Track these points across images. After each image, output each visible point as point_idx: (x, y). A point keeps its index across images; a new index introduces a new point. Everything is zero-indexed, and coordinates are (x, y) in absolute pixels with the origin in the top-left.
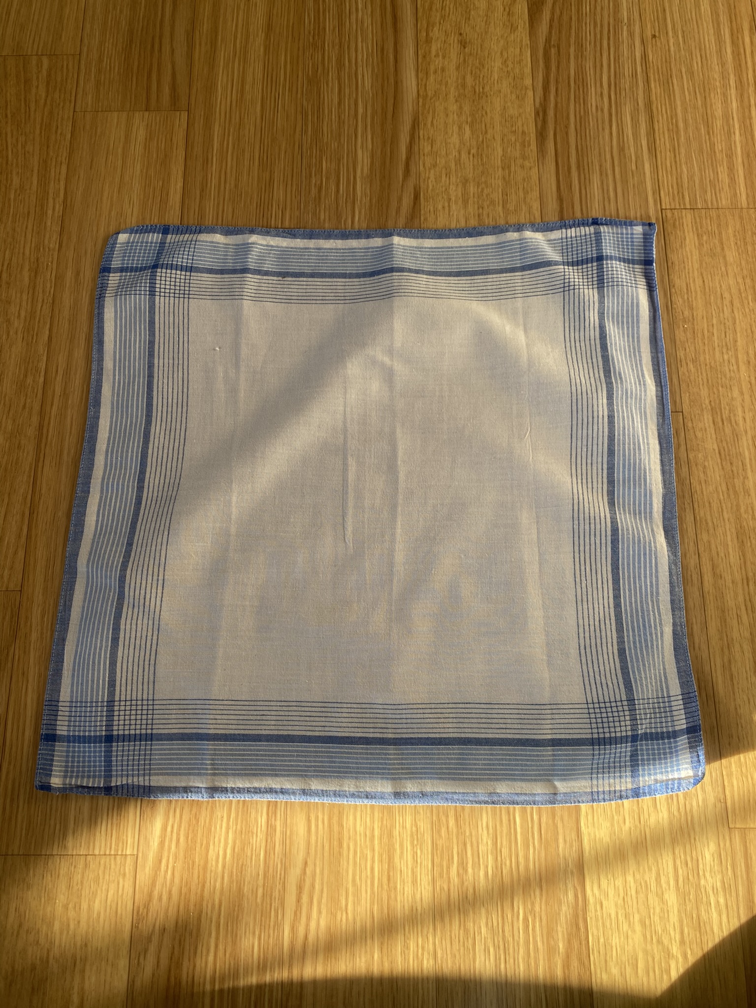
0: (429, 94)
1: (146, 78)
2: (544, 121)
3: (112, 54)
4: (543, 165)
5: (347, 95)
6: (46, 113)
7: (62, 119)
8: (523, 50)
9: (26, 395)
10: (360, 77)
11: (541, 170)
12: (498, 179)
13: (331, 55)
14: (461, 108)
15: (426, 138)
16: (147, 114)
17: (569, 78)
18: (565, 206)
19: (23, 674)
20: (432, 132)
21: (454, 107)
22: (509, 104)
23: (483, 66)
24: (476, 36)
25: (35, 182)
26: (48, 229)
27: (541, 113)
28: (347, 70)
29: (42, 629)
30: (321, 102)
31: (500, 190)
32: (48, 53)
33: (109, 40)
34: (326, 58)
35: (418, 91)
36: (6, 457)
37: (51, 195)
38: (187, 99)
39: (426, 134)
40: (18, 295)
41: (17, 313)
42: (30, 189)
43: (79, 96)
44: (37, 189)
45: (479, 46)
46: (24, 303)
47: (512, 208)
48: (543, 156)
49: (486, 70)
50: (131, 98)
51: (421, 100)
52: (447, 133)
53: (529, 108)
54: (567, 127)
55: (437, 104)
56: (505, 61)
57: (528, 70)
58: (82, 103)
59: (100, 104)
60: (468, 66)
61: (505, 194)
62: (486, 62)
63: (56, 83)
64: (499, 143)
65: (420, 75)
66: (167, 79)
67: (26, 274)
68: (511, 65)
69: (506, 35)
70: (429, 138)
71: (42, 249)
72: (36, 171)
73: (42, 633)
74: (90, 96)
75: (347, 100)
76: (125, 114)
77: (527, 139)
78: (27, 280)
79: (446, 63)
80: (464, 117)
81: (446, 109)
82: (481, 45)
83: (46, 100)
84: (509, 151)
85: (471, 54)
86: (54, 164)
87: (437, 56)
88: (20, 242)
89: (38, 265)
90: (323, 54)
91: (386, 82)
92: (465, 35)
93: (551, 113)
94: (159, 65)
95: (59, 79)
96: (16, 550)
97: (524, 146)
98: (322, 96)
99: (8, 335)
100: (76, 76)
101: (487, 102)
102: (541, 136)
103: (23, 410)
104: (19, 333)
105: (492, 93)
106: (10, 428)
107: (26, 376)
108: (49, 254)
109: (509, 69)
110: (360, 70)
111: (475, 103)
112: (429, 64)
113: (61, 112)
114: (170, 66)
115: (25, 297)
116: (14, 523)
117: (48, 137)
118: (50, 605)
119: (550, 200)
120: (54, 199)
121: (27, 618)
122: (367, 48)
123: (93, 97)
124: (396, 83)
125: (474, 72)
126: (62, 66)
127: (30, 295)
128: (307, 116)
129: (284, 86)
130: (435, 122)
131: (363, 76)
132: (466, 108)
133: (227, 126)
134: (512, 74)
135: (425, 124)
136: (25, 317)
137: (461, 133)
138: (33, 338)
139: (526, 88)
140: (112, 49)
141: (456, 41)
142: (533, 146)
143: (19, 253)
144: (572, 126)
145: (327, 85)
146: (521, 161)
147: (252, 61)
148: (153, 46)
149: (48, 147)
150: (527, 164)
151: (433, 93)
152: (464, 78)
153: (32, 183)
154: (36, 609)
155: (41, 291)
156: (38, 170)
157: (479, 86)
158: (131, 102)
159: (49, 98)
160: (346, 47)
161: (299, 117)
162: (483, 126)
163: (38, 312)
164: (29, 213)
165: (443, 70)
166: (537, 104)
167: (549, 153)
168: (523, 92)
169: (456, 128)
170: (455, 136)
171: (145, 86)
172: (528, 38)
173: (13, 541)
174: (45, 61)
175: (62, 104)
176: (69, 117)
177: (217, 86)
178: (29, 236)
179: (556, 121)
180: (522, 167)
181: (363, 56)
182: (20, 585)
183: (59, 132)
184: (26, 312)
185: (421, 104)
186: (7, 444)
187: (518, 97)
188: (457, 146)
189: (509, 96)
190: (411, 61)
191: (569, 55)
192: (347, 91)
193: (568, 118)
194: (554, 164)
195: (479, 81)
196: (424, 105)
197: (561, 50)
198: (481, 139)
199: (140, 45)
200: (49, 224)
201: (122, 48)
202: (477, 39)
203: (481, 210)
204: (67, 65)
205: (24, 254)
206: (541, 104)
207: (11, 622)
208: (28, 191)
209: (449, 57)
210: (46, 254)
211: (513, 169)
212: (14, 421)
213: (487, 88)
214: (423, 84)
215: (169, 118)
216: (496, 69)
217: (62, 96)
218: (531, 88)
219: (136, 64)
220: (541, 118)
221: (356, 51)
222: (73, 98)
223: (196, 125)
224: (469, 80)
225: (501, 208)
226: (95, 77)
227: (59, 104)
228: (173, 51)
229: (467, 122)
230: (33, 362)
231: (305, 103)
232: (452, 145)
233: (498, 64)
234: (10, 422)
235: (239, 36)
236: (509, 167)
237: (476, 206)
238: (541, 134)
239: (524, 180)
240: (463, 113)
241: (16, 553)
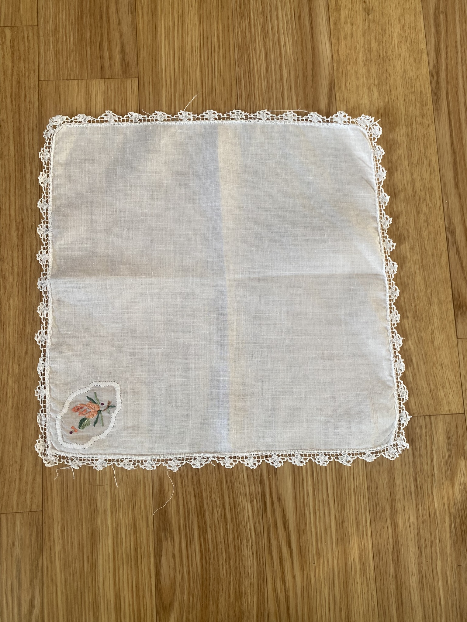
0: (342, 58)
1: (98, 47)
2: (438, 82)
3: (66, 25)
4: (439, 123)
5: (272, 60)
6: (14, 83)
7: (29, 88)
8: (417, 16)
9: (27, 342)
10: (282, 43)
11: (437, 127)
12: (403, 136)
13: (256, 23)
14: (369, 71)
15: (341, 99)
16: (102, 81)
17: (456, 42)
18: (458, 159)
19: (52, 580)
20: (346, 94)
21: (363, 71)
22: (408, 67)
23: (385, 31)
24: (377, 4)
25: (12, 148)
26: (29, 191)
27: (435, 74)
28: (271, 38)
29: (64, 542)
30: (251, 68)
31: (405, 146)
32: (9, 25)
33: (62, 11)
34: (253, 26)
35: (332, 56)
36: (16, 397)
37: (27, 160)
38: (136, 66)
39: (341, 97)
40: (10, 253)
41: (10, 269)
42: (8, 154)
43: (42, 66)
44: (15, 154)
45: (381, 13)
46: (15, 260)
47: (415, 162)
48: (438, 114)
49: (387, 35)
50: (87, 67)
51: (335, 65)
52: (359, 95)
53: (425, 71)
54: (456, 87)
55: (349, 68)
56: (403, 27)
57: (422, 35)
58: (45, 72)
59: (61, 73)
60: (372, 32)
61: (409, 149)
62: (387, 28)
63: (20, 53)
64: (402, 102)
65: (333, 41)
66: (116, 49)
67: (14, 233)
68: (408, 31)
69: (402, 3)
70: (344, 99)
71: (25, 210)
72: (11, 138)
73: (64, 545)
74: (51, 66)
75: (273, 66)
76: (84, 82)
77: (425, 98)
78: (15, 239)
79: (354, 29)
80: (372, 80)
81: (356, 72)
82: (382, 12)
83: (13, 70)
84: (410, 111)
85: (374, 21)
86: (26, 130)
87: (346, 23)
88: (5, 204)
89: (23, 225)
90: (250, 22)
91: (305, 48)
92: (368, 2)
93: (443, 74)
94: (109, 35)
95: (22, 50)
96: (35, 477)
97: (423, 105)
98: (251, 61)
99: (5, 289)
100: (36, 45)
101: (390, 65)
102: (436, 95)
103: (25, 355)
104: (15, 286)
105: (394, 57)
106: (17, 372)
107: (24, 325)
108: (31, 214)
109: (407, 34)
110: (282, 37)
111: (381, 67)
112: (340, 31)
113: (27, 82)
114: (118, 36)
115: (15, 254)
116: (30, 454)
117: (19, 105)
118: (67, 521)
119: (446, 154)
120: (30, 164)
121: (50, 533)
122: (287, 16)
123: (54, 67)
124: (313, 49)
125: (377, 38)
126: (24, 37)
127: (20, 253)
128: (240, 81)
129: (219, 52)
130: (348, 85)
131: (285, 43)
132: (373, 71)
133: (173, 91)
134: (409, 39)
135: (340, 87)
136: (18, 273)
137: (370, 95)
138: (26, 292)
139: (422, 52)
140: (66, 20)
141: (361, 9)
142: (430, 106)
143: (6, 214)
144: (461, 86)
145: (255, 52)
146: (421, 119)
147: (189, 29)
148: (101, 17)
149: (19, 114)
150: (425, 122)
151: (345, 58)
152: (370, 44)
153: (9, 149)
154: (56, 525)
155: (28, 248)
156: (14, 137)
157: (383, 51)
158: (87, 71)
159: (15, 69)
160: (269, 15)
161: (234, 82)
162: (388, 86)
163: (29, 268)
164: (10, 176)
165: (352, 36)
166: (432, 67)
167: (443, 111)
168: (419, 56)
169: (366, 90)
170: (366, 97)
171: (99, 55)
172: (421, 5)
173: (31, 469)
174: (8, 32)
175: (27, 74)
176: (35, 86)
177: (161, 54)
178: (13, 198)
179: (447, 82)
180: (422, 124)
181: (283, 24)
182: (41, 506)
183: (28, 100)
184: (18, 268)
185: (335, 68)
186: (16, 386)
187: (415, 60)
188: (368, 107)
189: (408, 59)
190: (325, 28)
191: (455, 21)
192: (272, 57)
193: (457, 79)
194: (447, 121)
195: (383, 46)
196: (338, 69)
197: (448, 16)
198: (387, 100)
199: (90, 15)
200: (28, 186)
201: (75, 19)
202: (378, 7)
203: (390, 164)
204: (28, 36)
205: (10, 215)
206: (434, 66)
207: (37, 537)
208: (7, 157)
209: (356, 24)
210: (30, 213)
211: (414, 126)
212: (19, 365)
213: (389, 53)
214: (336, 48)
215: (122, 85)
216: (395, 34)
217: (27, 66)
218: (425, 51)
219: (88, 34)
220: (435, 79)
221: (278, 19)
222: (36, 68)
223: (146, 92)
224: (374, 44)
225: (406, 162)
226: (54, 48)
227: (25, 74)
228: (119, 21)
229: (375, 85)
230: (29, 313)
231: (238, 69)
232: (363, 106)
233: (397, 29)
234: (16, 366)
235: (176, 6)
236: (411, 125)
237: (386, 160)
238: (436, 94)
239: (424, 136)
240: (371, 76)
241: (34, 479)
